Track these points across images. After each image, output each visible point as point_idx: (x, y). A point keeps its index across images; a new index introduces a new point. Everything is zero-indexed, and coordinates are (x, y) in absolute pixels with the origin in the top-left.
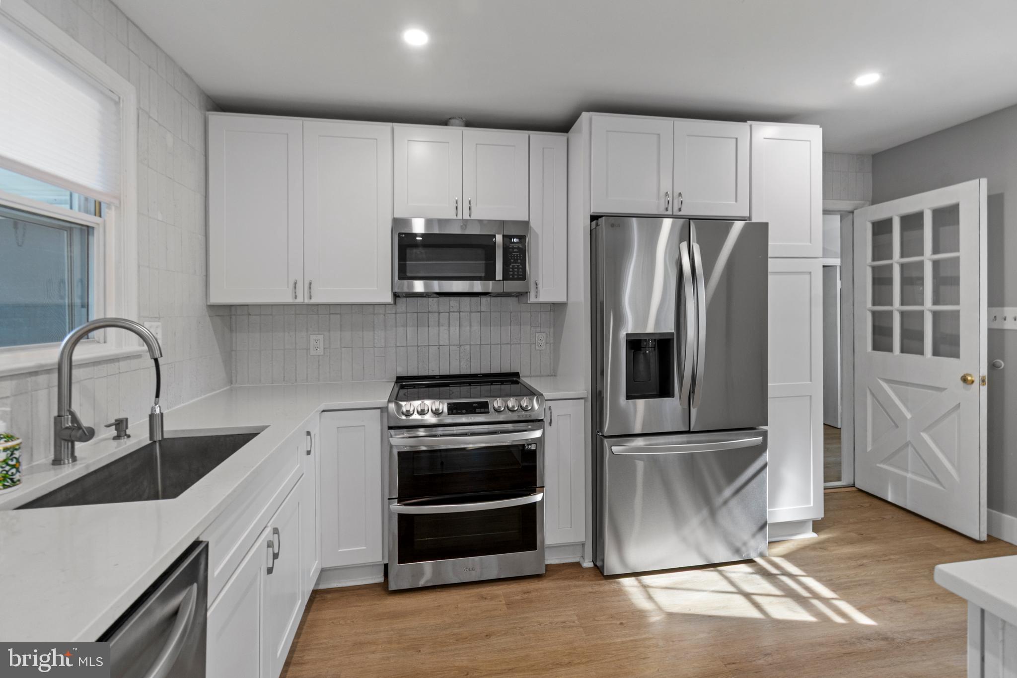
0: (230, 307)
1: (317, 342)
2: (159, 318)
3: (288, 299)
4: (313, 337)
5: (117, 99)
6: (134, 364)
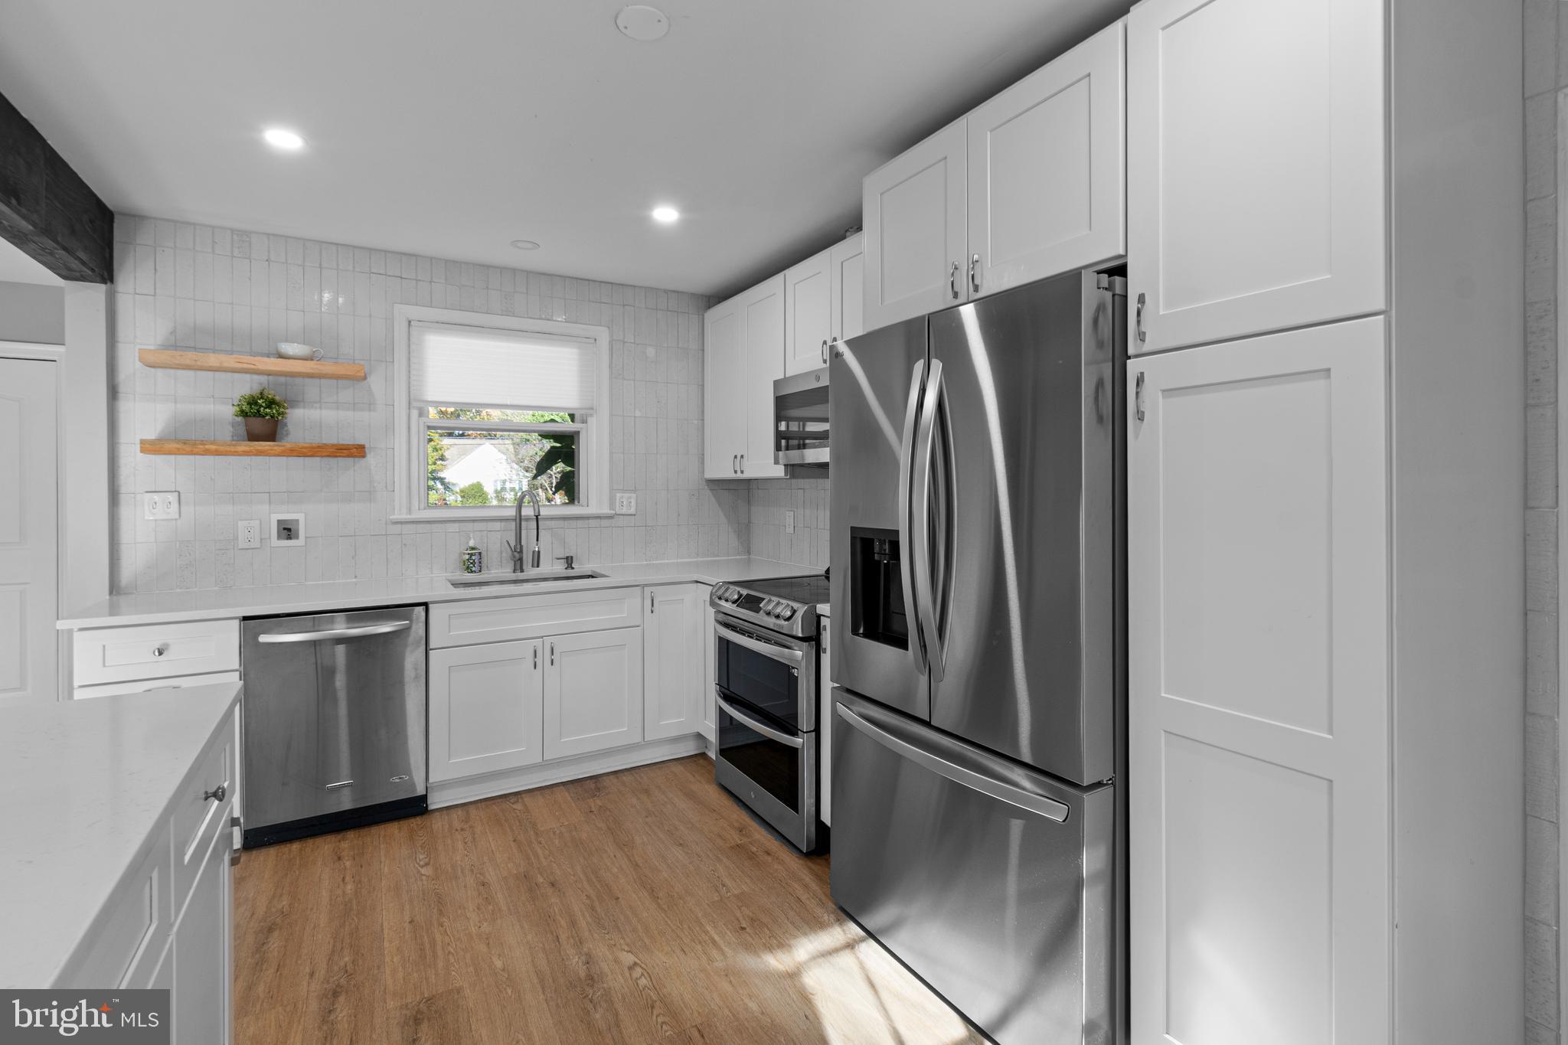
1: (789, 519)
3: (731, 474)
5: (593, 341)
6: (605, 523)
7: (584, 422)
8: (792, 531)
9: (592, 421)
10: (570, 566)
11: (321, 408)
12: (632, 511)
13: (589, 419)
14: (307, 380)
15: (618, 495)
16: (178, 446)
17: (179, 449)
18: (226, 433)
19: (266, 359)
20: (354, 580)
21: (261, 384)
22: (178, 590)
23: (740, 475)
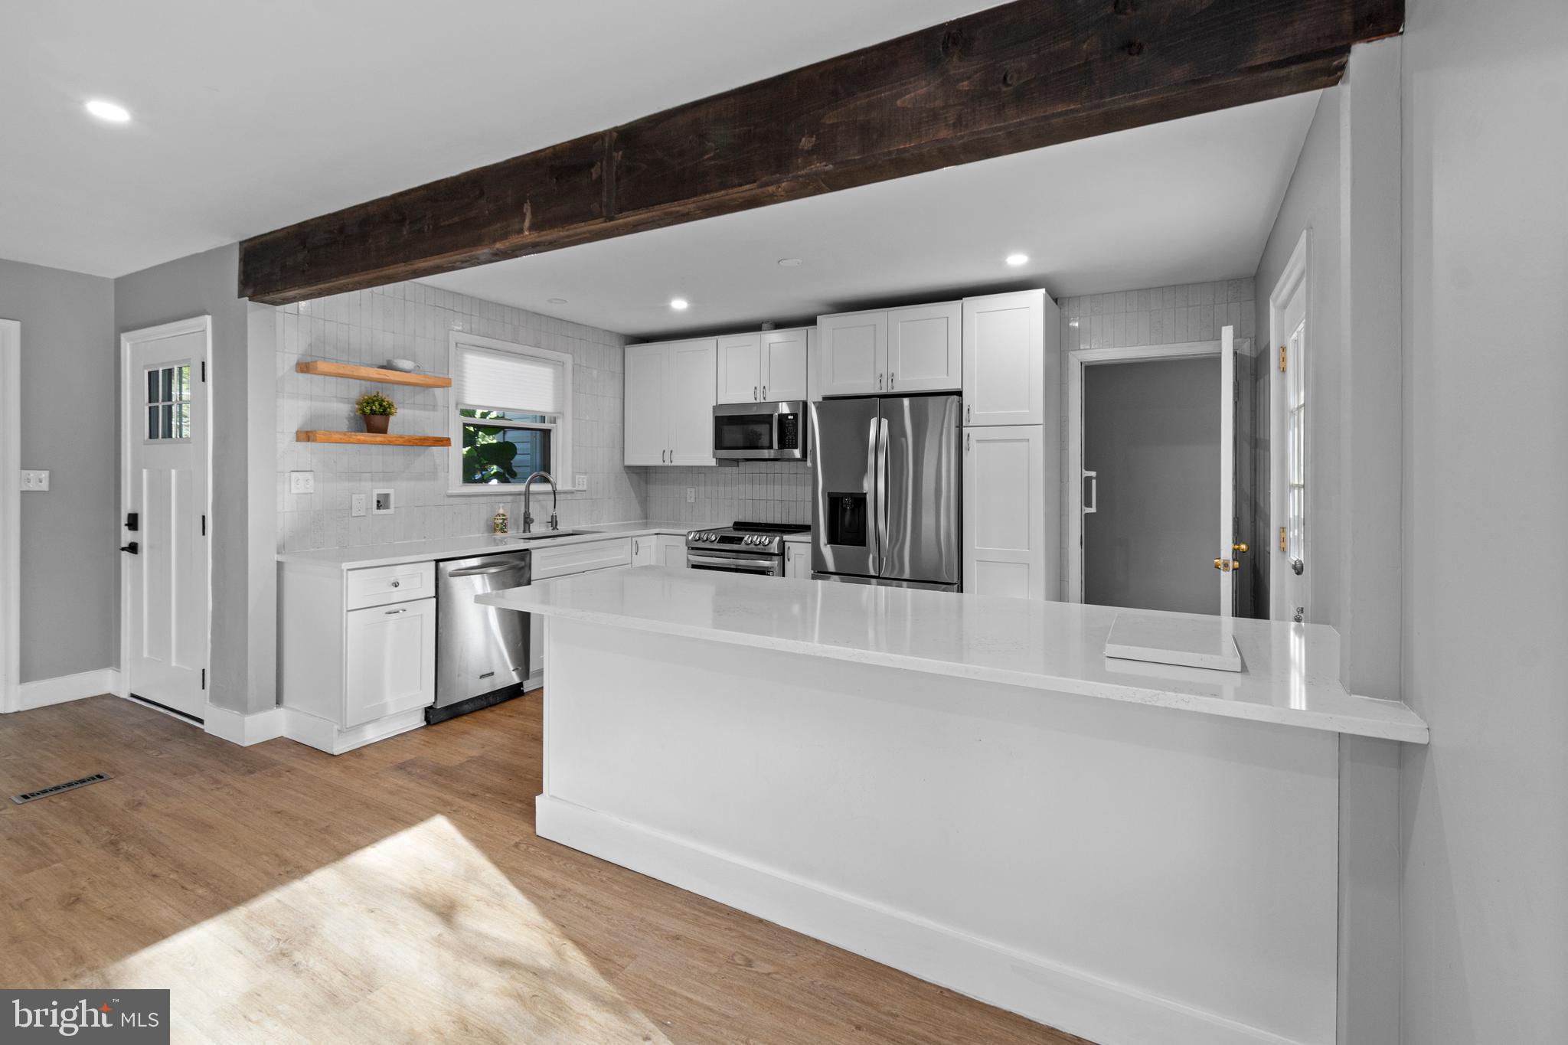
0: (646, 468)
1: (690, 493)
2: (585, 474)
3: (659, 463)
4: (689, 490)
5: (561, 364)
6: (569, 496)
7: (555, 423)
8: (693, 500)
9: (559, 422)
10: (555, 528)
11: (404, 408)
12: (585, 488)
13: (558, 421)
14: (396, 386)
15: (577, 476)
16: (341, 437)
17: (341, 439)
18: (344, 425)
19: (369, 369)
20: (424, 540)
21: (366, 388)
22: (312, 550)
23: (667, 463)
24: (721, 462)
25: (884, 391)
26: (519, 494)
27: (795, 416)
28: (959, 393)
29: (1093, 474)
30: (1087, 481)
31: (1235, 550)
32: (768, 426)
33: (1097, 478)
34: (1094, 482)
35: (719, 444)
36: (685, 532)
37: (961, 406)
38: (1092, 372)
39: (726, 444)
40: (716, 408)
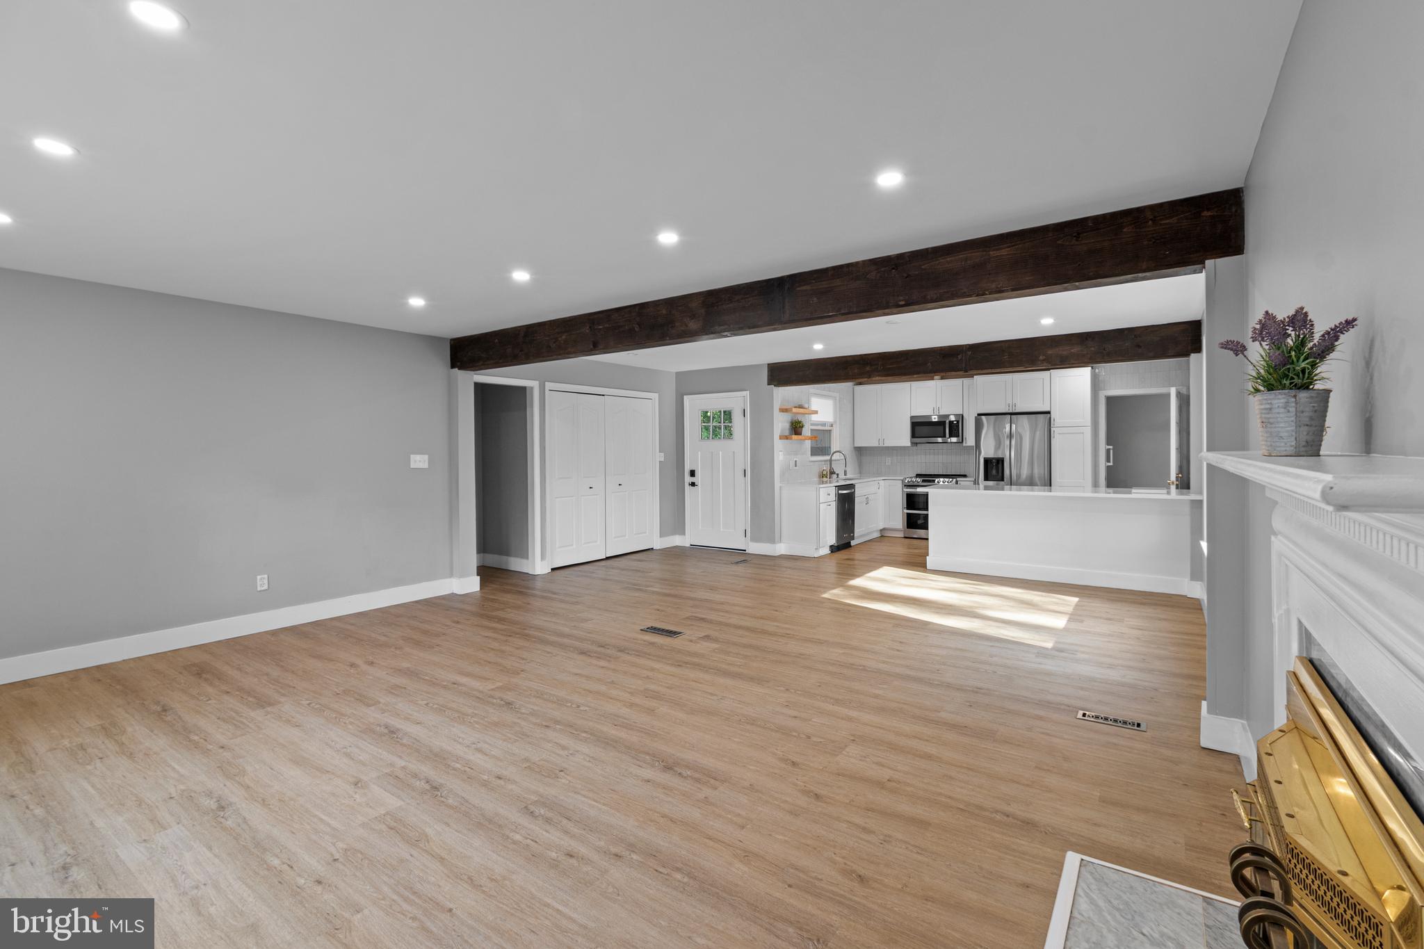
1: (888, 460)
3: (877, 445)
7: (832, 426)
8: (890, 464)
13: (834, 426)
23: (880, 445)
24: (914, 444)
25: (1011, 411)
26: (826, 461)
27: (958, 422)
28: (1049, 413)
29: (1111, 447)
30: (1108, 451)
31: (1177, 477)
32: (942, 427)
33: (1113, 449)
34: (1111, 451)
35: (913, 435)
36: (902, 478)
37: (1050, 418)
38: (1110, 401)
39: (917, 436)
40: (912, 418)
